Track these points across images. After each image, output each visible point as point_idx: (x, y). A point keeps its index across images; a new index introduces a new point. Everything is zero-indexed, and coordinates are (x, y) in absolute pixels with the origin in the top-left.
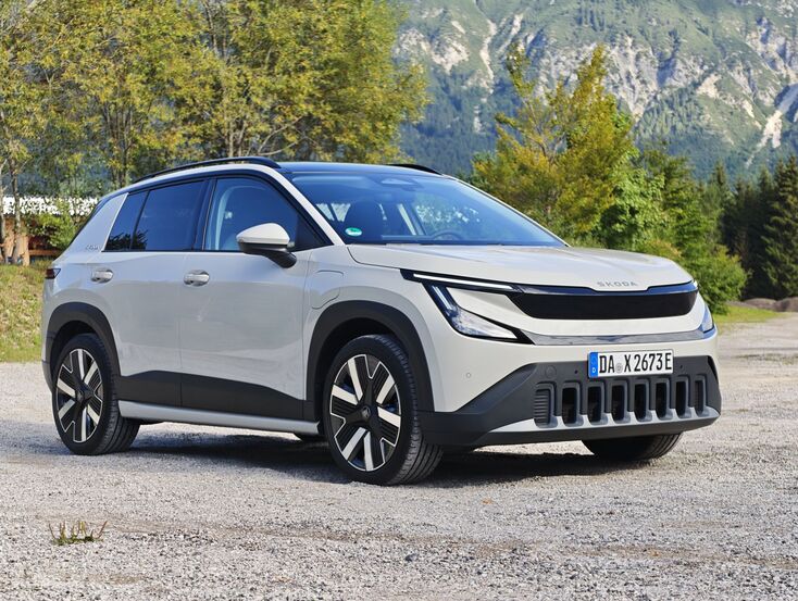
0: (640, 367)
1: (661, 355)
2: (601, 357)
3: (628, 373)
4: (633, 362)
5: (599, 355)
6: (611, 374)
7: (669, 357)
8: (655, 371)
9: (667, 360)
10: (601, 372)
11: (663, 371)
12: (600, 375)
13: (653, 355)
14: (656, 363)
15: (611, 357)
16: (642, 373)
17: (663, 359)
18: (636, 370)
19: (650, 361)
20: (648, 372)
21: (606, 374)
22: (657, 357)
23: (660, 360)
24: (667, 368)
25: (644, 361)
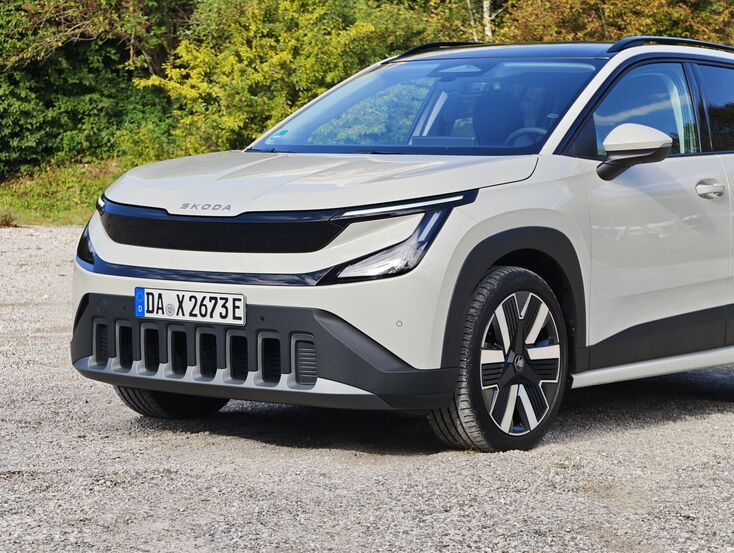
0: (197, 311)
1: (226, 299)
2: (148, 294)
3: (180, 317)
4: (188, 305)
5: (146, 291)
6: (160, 316)
7: (237, 303)
8: (217, 319)
9: (235, 307)
10: (148, 311)
11: (230, 320)
12: (147, 315)
13: (216, 299)
14: (219, 309)
15: (160, 296)
16: (199, 319)
17: (230, 305)
18: (191, 315)
19: (210, 306)
20: (207, 319)
21: (154, 315)
22: (221, 303)
23: (224, 306)
24: (235, 318)
25: (202, 305)
